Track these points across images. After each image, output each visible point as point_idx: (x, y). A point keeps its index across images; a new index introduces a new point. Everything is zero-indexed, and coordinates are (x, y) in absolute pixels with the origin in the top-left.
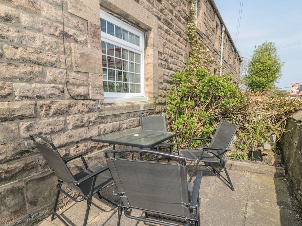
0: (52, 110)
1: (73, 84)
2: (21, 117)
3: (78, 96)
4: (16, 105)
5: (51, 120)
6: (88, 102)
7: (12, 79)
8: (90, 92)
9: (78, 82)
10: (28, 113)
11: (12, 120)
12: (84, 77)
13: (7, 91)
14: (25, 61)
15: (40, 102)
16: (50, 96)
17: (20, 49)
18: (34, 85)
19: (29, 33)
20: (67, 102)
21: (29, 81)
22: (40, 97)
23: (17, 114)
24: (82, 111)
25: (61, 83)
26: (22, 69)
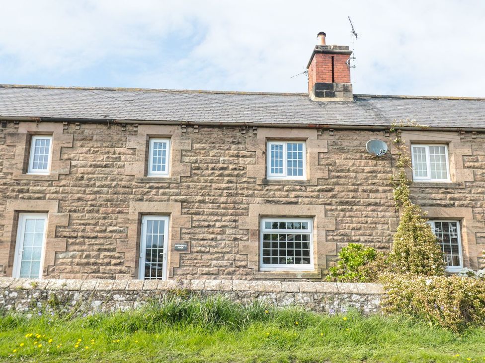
0: (225, 272)
1: (238, 261)
2: (212, 274)
3: (240, 266)
4: (211, 269)
5: (225, 276)
6: (247, 269)
7: (211, 259)
8: (248, 264)
9: (241, 259)
10: (215, 272)
11: (209, 274)
12: (245, 257)
13: (209, 264)
14: (217, 253)
15: (221, 269)
16: (225, 266)
17: (216, 249)
18: (219, 262)
19: (220, 242)
20: (233, 269)
21: (217, 260)
22: (221, 266)
23: (211, 272)
24: (242, 274)
25: (231, 260)
26: (217, 255)
